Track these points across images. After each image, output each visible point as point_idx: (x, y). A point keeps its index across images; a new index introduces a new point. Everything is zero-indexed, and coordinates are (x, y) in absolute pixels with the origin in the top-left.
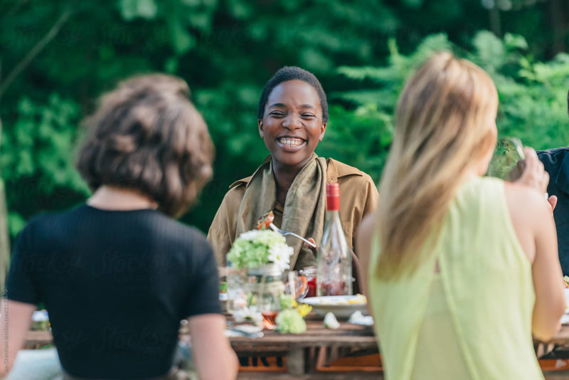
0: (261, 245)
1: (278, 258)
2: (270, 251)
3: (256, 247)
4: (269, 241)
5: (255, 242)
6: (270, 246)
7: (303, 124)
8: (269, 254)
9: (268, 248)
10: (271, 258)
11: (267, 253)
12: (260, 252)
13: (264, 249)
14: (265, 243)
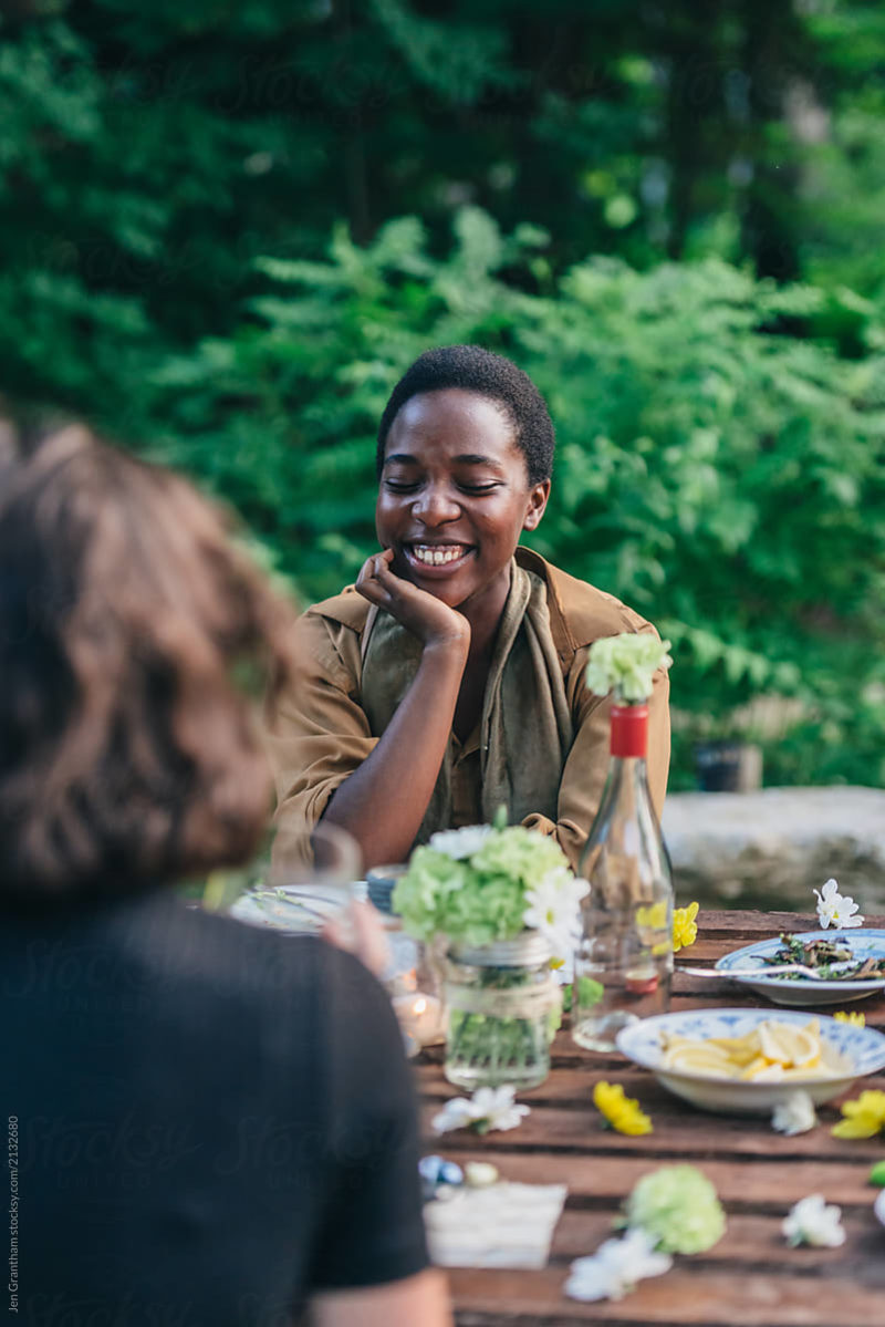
0: (500, 875)
1: (550, 918)
2: (529, 896)
3: (483, 880)
4: (526, 865)
5: (480, 864)
6: (530, 880)
7: (461, 507)
8: (529, 905)
9: (521, 884)
10: (530, 917)
11: (523, 905)
12: (496, 898)
13: (513, 891)
14: (515, 873)
